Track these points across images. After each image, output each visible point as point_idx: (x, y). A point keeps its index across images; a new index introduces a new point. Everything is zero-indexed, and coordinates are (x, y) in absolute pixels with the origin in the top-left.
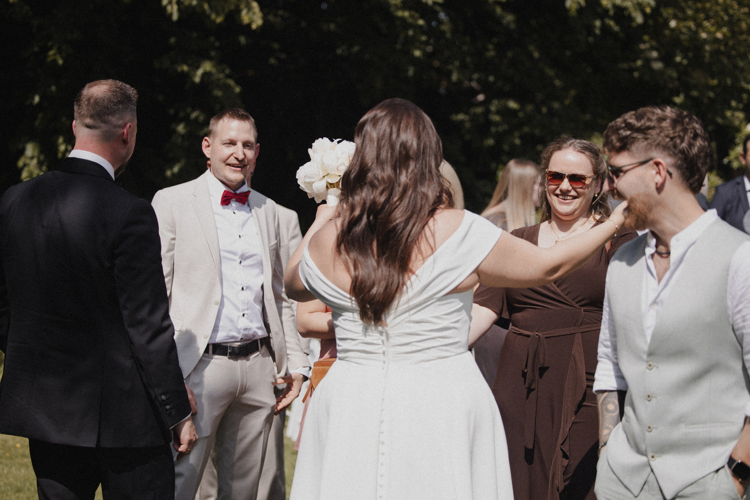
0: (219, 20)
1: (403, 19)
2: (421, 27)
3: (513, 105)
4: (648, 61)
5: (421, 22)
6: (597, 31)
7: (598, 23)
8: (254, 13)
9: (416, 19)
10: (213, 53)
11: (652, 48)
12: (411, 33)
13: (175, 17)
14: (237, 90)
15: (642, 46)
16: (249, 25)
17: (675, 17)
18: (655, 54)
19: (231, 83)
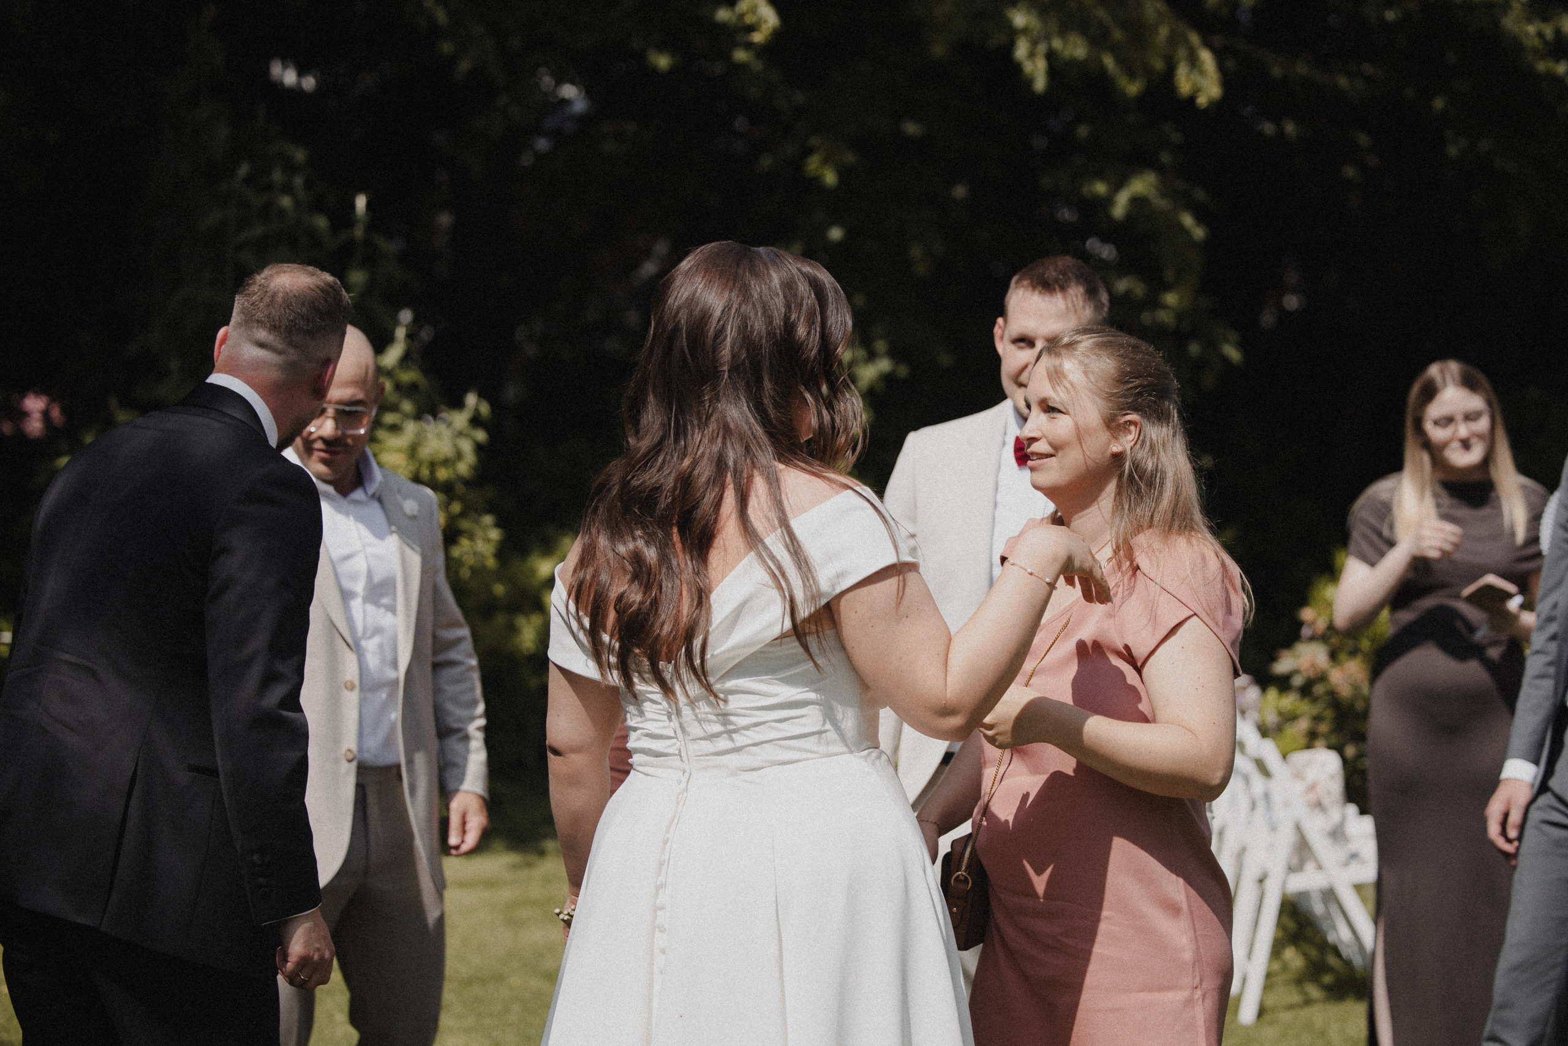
0: (1133, 88)
8: (1202, 72)
10: (1165, 158)
13: (1040, 84)
14: (1199, 233)
16: (1192, 99)
19: (1188, 220)
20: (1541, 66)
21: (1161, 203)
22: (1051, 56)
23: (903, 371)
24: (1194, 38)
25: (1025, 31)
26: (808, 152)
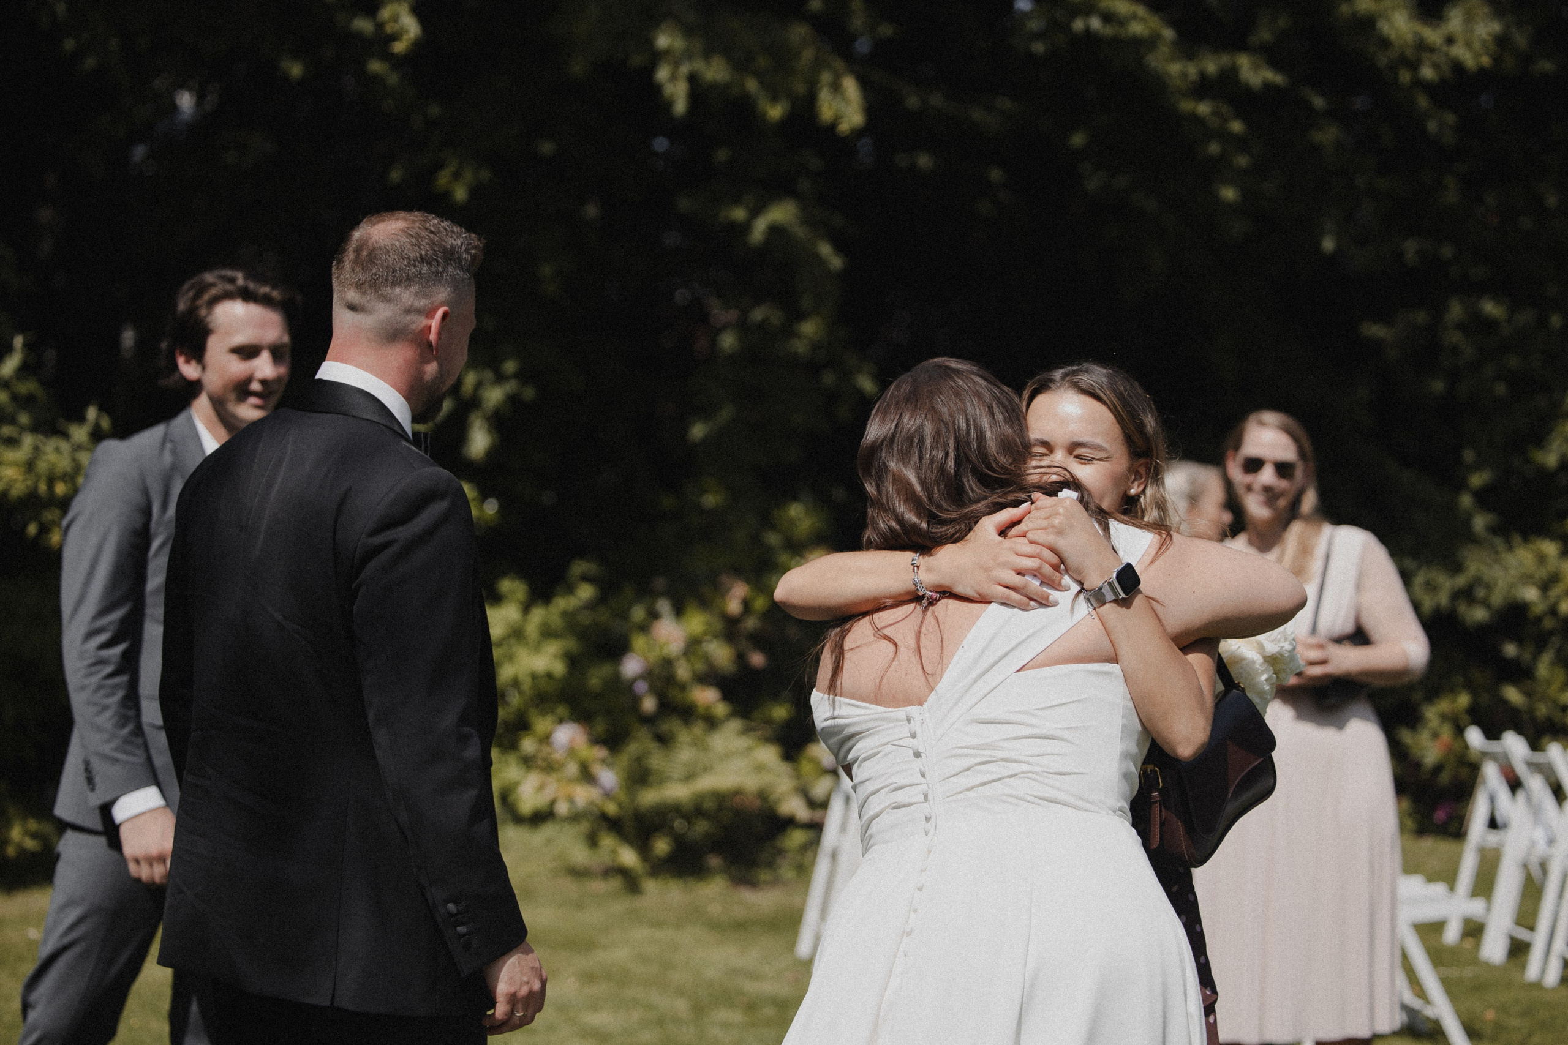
0: (775, 112)
1: (1195, 118)
2: (1236, 136)
5: (1236, 126)
8: (847, 101)
9: (1225, 120)
10: (805, 185)
12: (1214, 148)
13: (680, 106)
14: (836, 262)
16: (833, 126)
19: (825, 249)
20: (1186, 106)
21: (800, 232)
22: (693, 79)
23: (529, 393)
24: (839, 64)
25: (667, 52)
26: (440, 166)
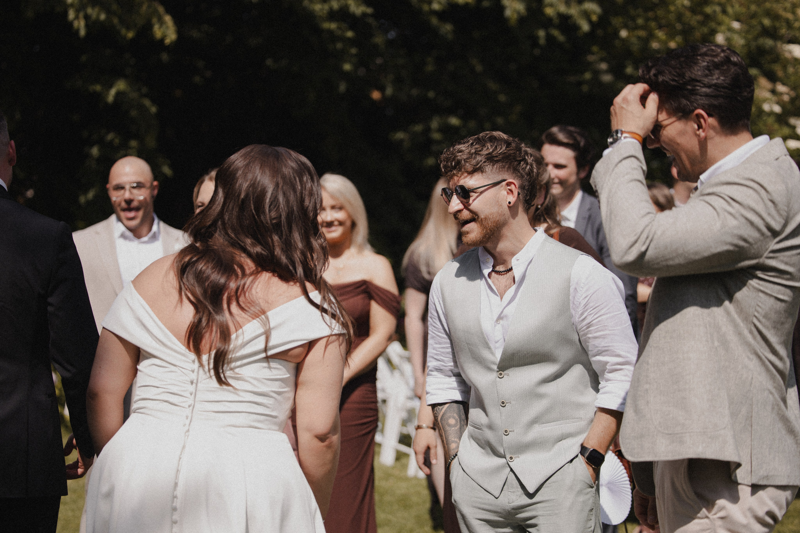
0: (130, 35)
1: (330, 32)
2: (349, 39)
3: (454, 121)
4: (597, 73)
5: (350, 34)
6: (542, 41)
7: (541, 33)
8: (167, 28)
9: (344, 31)
10: (128, 72)
11: (602, 60)
12: (339, 46)
13: (82, 32)
14: (154, 110)
15: (591, 58)
16: (162, 40)
17: (626, 26)
18: (604, 66)
19: (147, 102)
20: (325, 25)
21: (132, 94)
22: (87, 18)
24: (161, 9)
25: (72, 5)
